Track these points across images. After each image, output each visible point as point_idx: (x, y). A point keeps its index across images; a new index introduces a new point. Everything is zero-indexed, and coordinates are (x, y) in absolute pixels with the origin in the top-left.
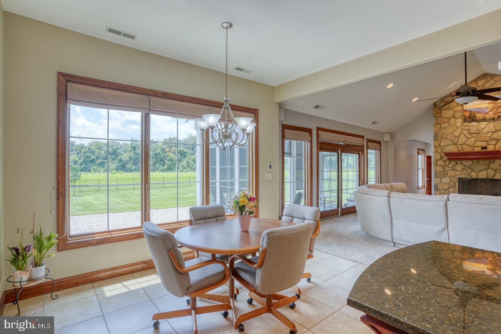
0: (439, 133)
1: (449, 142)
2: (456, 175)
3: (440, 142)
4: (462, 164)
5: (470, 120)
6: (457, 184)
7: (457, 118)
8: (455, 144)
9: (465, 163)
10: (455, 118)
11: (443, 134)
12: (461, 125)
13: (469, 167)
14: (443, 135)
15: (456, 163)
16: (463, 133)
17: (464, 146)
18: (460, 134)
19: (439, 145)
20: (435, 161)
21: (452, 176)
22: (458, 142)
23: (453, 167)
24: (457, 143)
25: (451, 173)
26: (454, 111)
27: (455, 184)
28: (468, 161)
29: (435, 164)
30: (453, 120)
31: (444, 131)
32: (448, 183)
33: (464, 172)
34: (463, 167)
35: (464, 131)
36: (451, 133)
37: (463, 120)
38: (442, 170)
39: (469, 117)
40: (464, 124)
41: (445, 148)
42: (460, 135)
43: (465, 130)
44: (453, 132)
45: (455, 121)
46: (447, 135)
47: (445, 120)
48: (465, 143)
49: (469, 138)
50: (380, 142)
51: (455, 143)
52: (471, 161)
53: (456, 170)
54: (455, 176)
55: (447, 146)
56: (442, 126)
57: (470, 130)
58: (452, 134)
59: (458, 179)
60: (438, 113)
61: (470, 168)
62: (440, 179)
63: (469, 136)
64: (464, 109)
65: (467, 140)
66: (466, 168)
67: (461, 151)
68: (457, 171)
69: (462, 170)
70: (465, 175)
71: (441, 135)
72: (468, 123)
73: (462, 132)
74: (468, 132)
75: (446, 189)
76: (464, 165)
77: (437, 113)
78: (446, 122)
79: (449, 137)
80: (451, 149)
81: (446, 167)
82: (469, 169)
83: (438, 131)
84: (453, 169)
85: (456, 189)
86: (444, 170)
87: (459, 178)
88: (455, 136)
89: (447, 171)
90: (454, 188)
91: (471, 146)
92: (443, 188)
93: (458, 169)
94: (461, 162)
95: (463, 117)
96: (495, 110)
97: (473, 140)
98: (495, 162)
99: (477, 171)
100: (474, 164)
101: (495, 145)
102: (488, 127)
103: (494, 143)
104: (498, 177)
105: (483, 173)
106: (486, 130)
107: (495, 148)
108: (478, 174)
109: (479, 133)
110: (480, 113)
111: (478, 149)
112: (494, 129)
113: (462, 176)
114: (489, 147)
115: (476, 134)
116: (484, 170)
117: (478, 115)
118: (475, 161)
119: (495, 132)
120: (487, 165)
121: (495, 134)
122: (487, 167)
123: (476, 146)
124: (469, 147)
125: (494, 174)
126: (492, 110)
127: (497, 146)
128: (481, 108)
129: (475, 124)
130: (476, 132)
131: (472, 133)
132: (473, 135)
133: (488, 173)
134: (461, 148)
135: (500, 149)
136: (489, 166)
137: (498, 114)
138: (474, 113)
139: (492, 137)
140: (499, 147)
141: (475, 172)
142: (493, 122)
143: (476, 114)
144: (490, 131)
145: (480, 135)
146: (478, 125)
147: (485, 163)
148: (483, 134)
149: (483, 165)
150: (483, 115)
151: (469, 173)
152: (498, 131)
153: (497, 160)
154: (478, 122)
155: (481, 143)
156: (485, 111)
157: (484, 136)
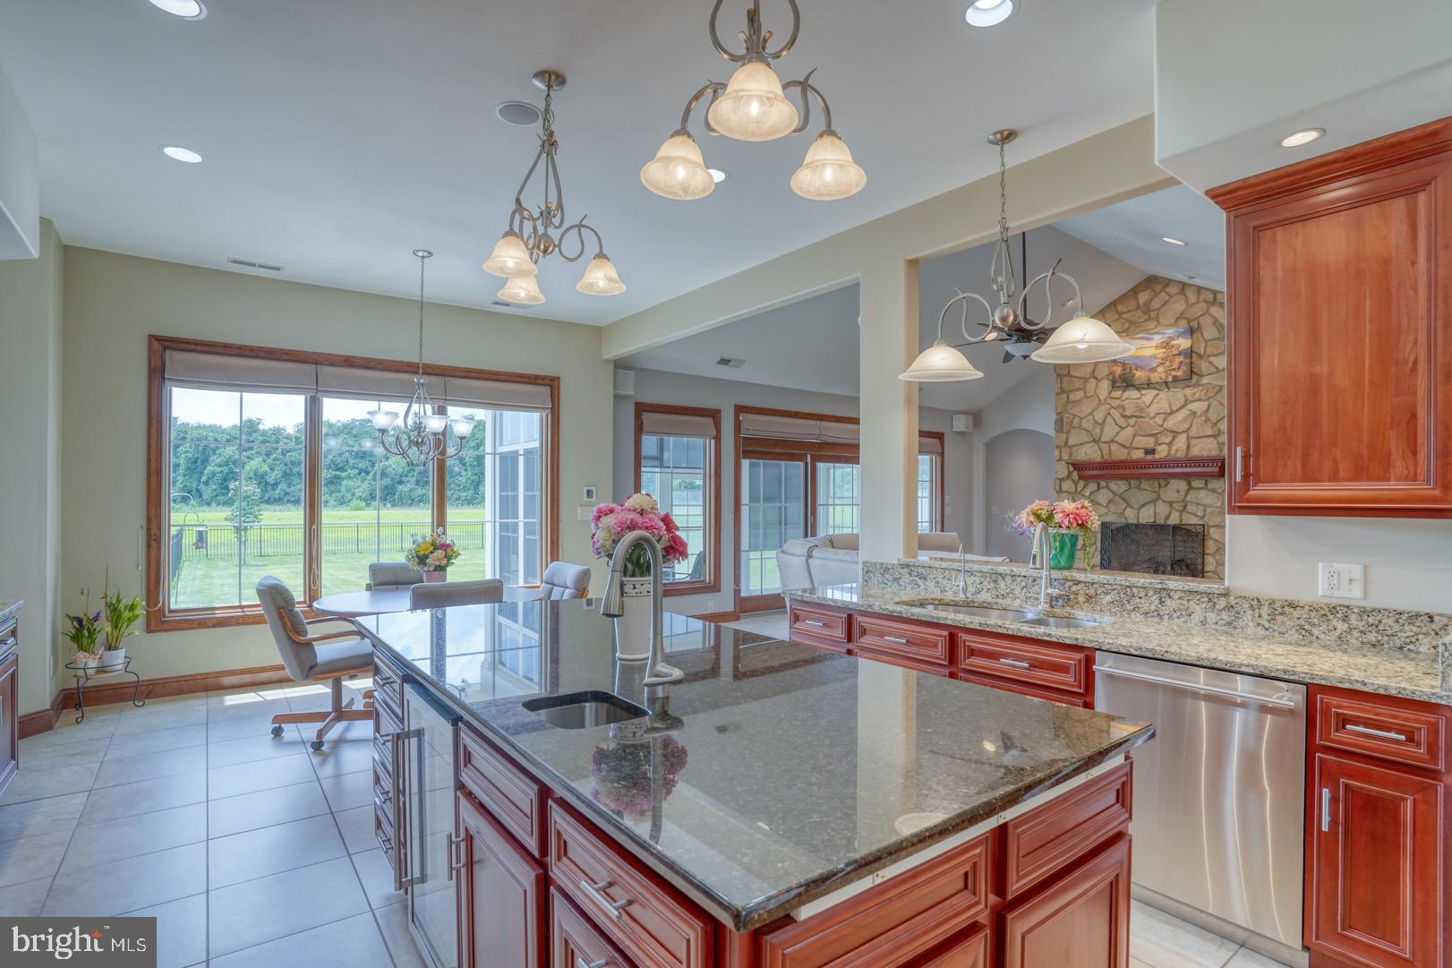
0: (1066, 415)
1: (1085, 437)
2: (1098, 516)
3: (1068, 436)
4: (1109, 489)
5: (1123, 384)
7: (1099, 378)
8: (1096, 441)
9: (1114, 485)
10: (1095, 377)
11: (1072, 416)
12: (1106, 398)
13: (1122, 496)
14: (1073, 419)
15: (1099, 485)
16: (1111, 415)
17: (1114, 447)
18: (1106, 416)
19: (1066, 444)
20: (1058, 482)
22: (1101, 436)
23: (1092, 497)
24: (1100, 439)
28: (1120, 482)
29: (1058, 488)
30: (1093, 381)
31: (1076, 411)
33: (1112, 508)
34: (1111, 496)
35: (1113, 411)
36: (1088, 415)
37: (1111, 383)
39: (1120, 376)
40: (1114, 394)
41: (1076, 451)
42: (1105, 420)
43: (1115, 409)
44: (1091, 413)
45: (1096, 387)
46: (1081, 419)
47: (1078, 384)
48: (1116, 439)
49: (1122, 428)
50: (942, 434)
51: (1097, 439)
52: (1125, 482)
53: (1098, 505)
55: (1081, 445)
56: (1072, 397)
57: (1123, 407)
58: (1090, 417)
61: (1124, 500)
63: (1122, 422)
65: (1118, 433)
66: (1117, 498)
67: (1107, 458)
68: (1100, 507)
69: (1109, 502)
70: (1115, 516)
71: (1069, 418)
72: (1120, 392)
73: (1109, 413)
74: (1121, 415)
76: (1113, 492)
78: (1079, 389)
79: (1085, 424)
80: (1088, 452)
81: (1079, 496)
82: (1122, 502)
83: (1063, 409)
84: (1092, 501)
87: (1102, 523)
88: (1096, 422)
91: (1126, 447)
93: (1100, 501)
94: (1107, 483)
95: (1110, 378)
96: (1167, 363)
97: (1129, 431)
98: (1169, 486)
99: (1136, 506)
100: (1130, 488)
101: (1170, 444)
102: (1158, 403)
103: (1168, 440)
104: (1174, 520)
105: (1148, 510)
106: (1153, 410)
107: (1169, 451)
108: (1138, 513)
109: (1141, 417)
110: (1142, 368)
111: (1138, 455)
112: (1167, 406)
113: (1109, 519)
114: (1159, 448)
115: (1135, 419)
116: (1149, 502)
117: (1138, 374)
118: (1132, 482)
119: (1170, 414)
120: (1154, 492)
121: (1170, 418)
122: (1155, 496)
123: (1134, 445)
124: (1122, 449)
125: (1168, 512)
126: (1162, 364)
127: (1174, 448)
128: (1144, 356)
129: (1132, 393)
130: (1136, 414)
131: (1129, 415)
132: (1130, 421)
133: (1157, 511)
134: (1107, 452)
135: (1181, 455)
136: (1159, 495)
137: (1174, 373)
138: (1130, 368)
139: (1165, 426)
140: (1177, 450)
141: (1132, 508)
142: (1166, 390)
143: (1135, 371)
144: (1161, 411)
145: (1143, 422)
146: (1139, 396)
147: (1151, 487)
148: (1148, 419)
149: (1148, 492)
150: (1147, 373)
151: (1122, 511)
152: (1176, 412)
153: (1172, 481)
154: (1140, 389)
155: (1145, 440)
156: (1150, 365)
157: (1149, 424)
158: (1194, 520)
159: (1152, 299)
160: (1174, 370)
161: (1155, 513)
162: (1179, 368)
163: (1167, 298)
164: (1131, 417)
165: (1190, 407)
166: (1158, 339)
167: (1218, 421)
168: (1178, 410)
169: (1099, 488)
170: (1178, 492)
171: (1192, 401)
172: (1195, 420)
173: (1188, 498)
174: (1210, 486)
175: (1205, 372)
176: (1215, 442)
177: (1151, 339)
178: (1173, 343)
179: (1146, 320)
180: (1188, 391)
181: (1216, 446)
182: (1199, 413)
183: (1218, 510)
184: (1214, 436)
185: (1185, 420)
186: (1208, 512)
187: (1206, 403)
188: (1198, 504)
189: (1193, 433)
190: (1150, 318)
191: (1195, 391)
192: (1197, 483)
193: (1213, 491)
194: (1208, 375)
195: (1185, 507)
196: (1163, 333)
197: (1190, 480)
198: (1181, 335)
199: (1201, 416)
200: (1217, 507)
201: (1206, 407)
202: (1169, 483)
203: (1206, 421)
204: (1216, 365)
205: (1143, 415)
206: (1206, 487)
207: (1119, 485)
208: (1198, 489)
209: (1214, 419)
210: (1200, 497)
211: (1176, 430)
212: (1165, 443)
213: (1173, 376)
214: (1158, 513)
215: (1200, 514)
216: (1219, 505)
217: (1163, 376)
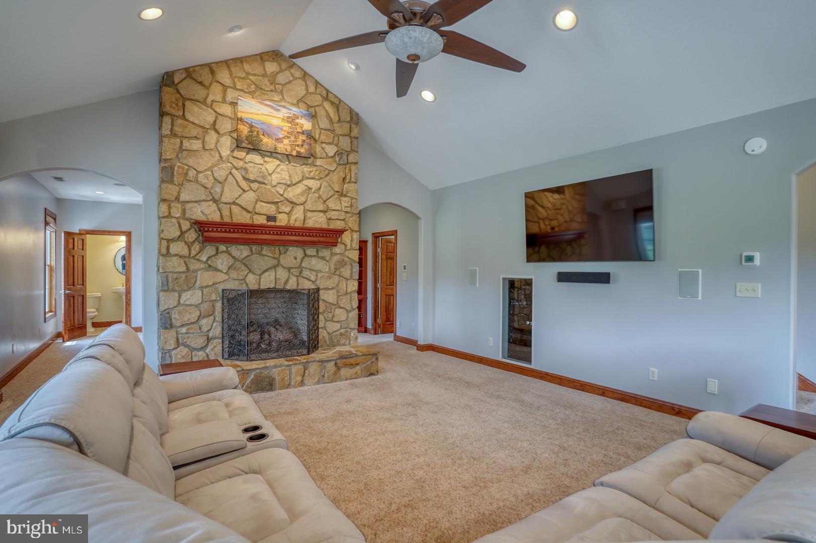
0: (178, 164)
1: (202, 194)
3: (180, 189)
4: (230, 254)
5: (249, 147)
6: (219, 306)
7: (221, 132)
8: (215, 201)
9: (236, 250)
10: (217, 132)
11: (186, 167)
12: (229, 155)
13: (244, 262)
14: (187, 170)
15: (217, 249)
16: (232, 175)
17: (237, 209)
18: (227, 176)
19: (177, 198)
20: (164, 243)
21: (207, 286)
22: (221, 195)
23: (209, 262)
24: (220, 198)
25: (205, 278)
26: (215, 112)
27: (214, 307)
28: (242, 247)
29: (164, 251)
31: (191, 162)
32: (197, 306)
33: (233, 274)
34: (231, 261)
35: (234, 171)
36: (206, 170)
38: (184, 269)
39: (247, 138)
40: (236, 154)
41: (192, 207)
42: (226, 178)
43: (237, 169)
44: (210, 169)
45: (218, 141)
46: (197, 172)
47: (195, 132)
48: (237, 201)
49: (244, 191)
51: (217, 197)
52: (247, 247)
54: (213, 284)
55: (196, 202)
56: (186, 144)
57: (246, 170)
58: (209, 173)
59: (221, 292)
60: (177, 105)
61: (246, 265)
62: (177, 294)
63: (244, 184)
64: (239, 115)
65: (240, 195)
66: (238, 264)
67: (227, 219)
68: (219, 273)
69: (229, 269)
70: (237, 282)
71: (183, 169)
72: (245, 154)
73: (231, 173)
74: (243, 176)
75: (192, 323)
76: (233, 257)
77: (174, 105)
78: (196, 138)
79: (202, 179)
80: (207, 212)
81: (192, 260)
82: (243, 267)
83: (173, 156)
84: (210, 266)
85: (217, 318)
86: (188, 268)
87: (223, 290)
88: (215, 179)
89: (195, 271)
90: (212, 317)
91: (248, 212)
92: (186, 319)
93: (220, 267)
94: (227, 248)
95: (235, 135)
96: (292, 138)
97: (250, 196)
98: (288, 253)
99: (258, 272)
100: (252, 254)
101: (289, 214)
102: (279, 173)
103: (287, 210)
104: (292, 285)
105: (269, 275)
106: (275, 178)
107: (289, 220)
108: (260, 279)
109: (264, 183)
110: (269, 136)
111: (261, 220)
112: (287, 178)
113: (230, 285)
114: (280, 216)
115: (257, 184)
116: (270, 268)
117: (265, 140)
118: (254, 248)
119: (289, 186)
120: (274, 258)
121: (289, 189)
122: (275, 262)
123: (257, 211)
124: (245, 213)
125: (287, 277)
126: (289, 137)
127: (293, 217)
128: (271, 125)
129: (255, 158)
130: (258, 179)
131: (252, 179)
132: (252, 185)
134: (228, 214)
135: (298, 224)
136: (279, 261)
137: (298, 149)
138: (258, 134)
139: (285, 196)
140: (295, 220)
141: (254, 274)
142: (287, 163)
143: (262, 136)
144: (282, 182)
145: (265, 188)
146: (262, 162)
147: (272, 253)
148: (270, 187)
149: (269, 258)
150: (274, 142)
151: (243, 277)
152: (294, 185)
153: (291, 248)
154: (263, 156)
155: (267, 207)
156: (277, 135)
157: (271, 191)
158: (307, 285)
159: (278, 73)
160: (298, 146)
161: (276, 277)
162: (302, 145)
163: (291, 79)
164: (253, 181)
165: (306, 182)
166: (284, 113)
167: (327, 200)
168: (296, 183)
169: (217, 253)
170: (296, 258)
171: (308, 178)
172: (310, 195)
173: (303, 265)
174: (320, 254)
175: (319, 155)
176: (325, 217)
177: (278, 110)
178: (297, 121)
179: (271, 91)
180: (306, 169)
181: (326, 220)
182: (314, 189)
183: (327, 275)
184: (324, 212)
185: (302, 194)
186: (319, 277)
187: (319, 183)
188: (311, 270)
189: (308, 206)
190: (275, 91)
191: (311, 169)
192: (311, 251)
193: (323, 258)
194: (321, 158)
195: (301, 272)
196: (291, 110)
197: (305, 248)
198: (303, 116)
199: (314, 193)
200: (326, 272)
201: (319, 185)
202: (287, 250)
203: (319, 198)
204: (326, 151)
205: (266, 182)
206: (317, 256)
207: (241, 250)
208: (311, 256)
209: (325, 197)
210: (312, 263)
211: (295, 202)
212: (285, 213)
213: (297, 151)
214: (279, 279)
215: (313, 278)
216: (327, 270)
217: (289, 148)
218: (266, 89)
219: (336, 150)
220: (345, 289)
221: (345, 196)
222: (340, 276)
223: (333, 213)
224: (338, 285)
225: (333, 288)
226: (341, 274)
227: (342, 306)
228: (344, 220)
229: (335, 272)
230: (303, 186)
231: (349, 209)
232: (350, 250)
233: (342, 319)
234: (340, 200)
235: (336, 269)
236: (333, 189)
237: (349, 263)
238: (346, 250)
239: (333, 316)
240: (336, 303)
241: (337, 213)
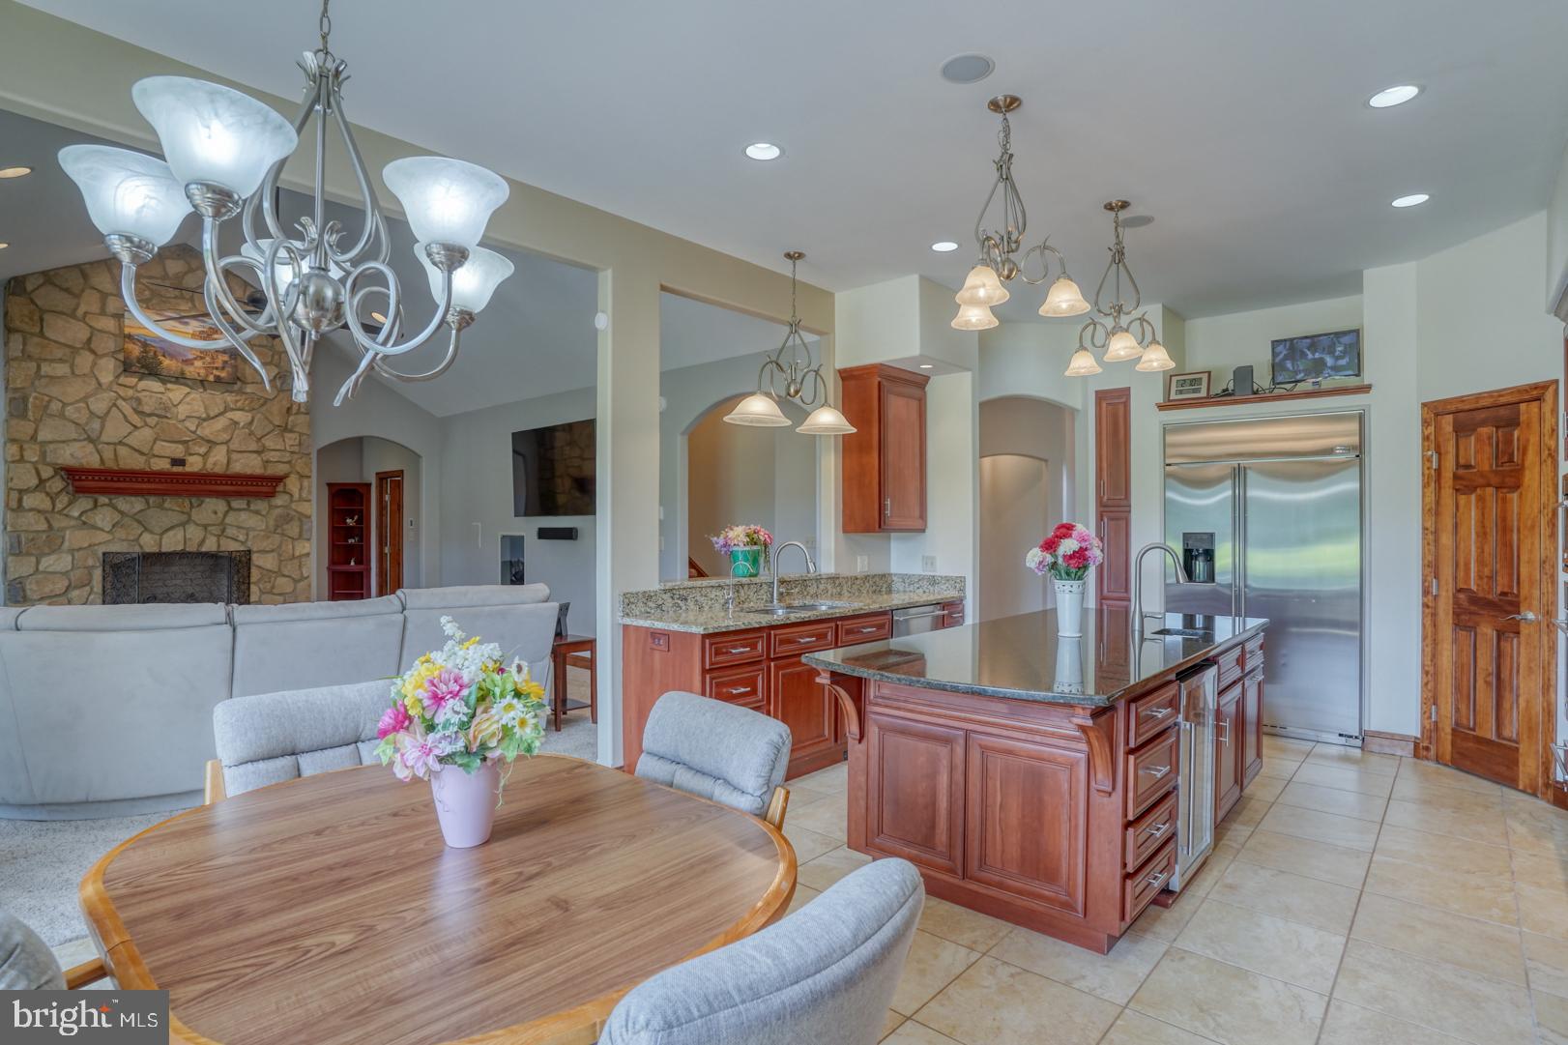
0: (34, 394)
1: (71, 432)
2: (95, 545)
3: (37, 426)
4: (115, 508)
5: (142, 371)
6: (98, 573)
7: (99, 353)
8: (92, 440)
9: (124, 503)
10: (93, 352)
11: (47, 398)
12: (111, 382)
13: (136, 517)
14: (49, 402)
16: (118, 408)
18: (110, 408)
20: (16, 494)
21: (79, 549)
22: (101, 433)
23: (83, 518)
24: (99, 437)
25: (76, 538)
26: (90, 326)
27: (90, 574)
28: (133, 499)
29: (15, 504)
31: (55, 392)
32: (66, 573)
33: (120, 533)
34: (117, 517)
35: (120, 402)
36: (77, 402)
37: (120, 364)
38: (45, 526)
39: (139, 360)
40: (122, 380)
41: (56, 449)
42: (108, 412)
43: (124, 399)
44: (84, 400)
45: (94, 364)
46: (66, 408)
47: (60, 353)
48: (125, 441)
49: (136, 427)
51: (94, 436)
52: (140, 499)
53: (94, 527)
54: (91, 545)
55: (63, 442)
56: (46, 370)
57: (139, 401)
58: (82, 405)
59: (101, 555)
60: (32, 321)
61: (139, 522)
62: (34, 559)
63: (136, 419)
64: (127, 331)
65: (130, 433)
66: (127, 521)
67: (110, 464)
68: (98, 532)
69: (114, 526)
70: (125, 543)
71: (41, 400)
72: (136, 382)
73: (115, 405)
74: (134, 409)
75: (57, 594)
76: (121, 513)
77: (28, 321)
78: (62, 361)
79: (71, 413)
80: (80, 454)
81: (57, 516)
82: (135, 524)
83: (27, 385)
84: (84, 523)
85: (96, 589)
86: (50, 526)
87: (104, 554)
88: (91, 413)
89: (62, 529)
90: (88, 587)
91: (142, 454)
92: (48, 589)
93: (100, 524)
94: (110, 500)
95: (121, 357)
96: (208, 359)
97: (146, 434)
98: (204, 505)
99: (158, 530)
100: (149, 507)
101: (205, 456)
102: (188, 404)
103: (203, 450)
104: (210, 545)
105: (175, 535)
106: (182, 411)
107: (205, 464)
108: (161, 539)
109: (167, 417)
110: (172, 357)
111: (162, 465)
112: (202, 409)
113: (115, 547)
114: (190, 459)
115: (156, 419)
116: (177, 526)
117: (166, 362)
118: (152, 499)
119: (204, 420)
120: (183, 512)
121: (205, 424)
122: (184, 518)
123: (155, 452)
124: (137, 455)
125: (202, 537)
126: (202, 358)
127: (211, 460)
128: (176, 343)
129: (154, 385)
130: (156, 412)
131: (148, 412)
132: (149, 420)
133: (188, 537)
134: (112, 456)
135: (219, 470)
136: (190, 516)
137: (218, 371)
138: (155, 352)
139: (198, 433)
140: (215, 464)
141: (151, 532)
142: (201, 390)
143: (162, 358)
144: (194, 415)
145: (168, 423)
146: (163, 390)
147: (179, 506)
148: (174, 422)
149: (175, 513)
150: (180, 364)
151: (136, 537)
152: (213, 418)
153: (208, 500)
154: (164, 382)
155: (170, 447)
156: (185, 356)
157: (178, 428)
158: (234, 546)
159: (186, 273)
160: (217, 368)
161: (184, 537)
162: (223, 368)
164: (150, 415)
165: (229, 415)
166: (193, 326)
167: (262, 437)
168: (216, 416)
169: (96, 506)
170: (216, 513)
171: (233, 410)
172: (237, 432)
173: (228, 520)
174: (252, 507)
175: (249, 380)
176: (259, 459)
177: (185, 323)
178: (215, 336)
179: (176, 298)
180: (230, 398)
181: (260, 462)
182: (242, 424)
183: (263, 533)
184: (258, 452)
185: (225, 429)
186: (250, 537)
187: (250, 415)
188: (239, 527)
189: (234, 446)
190: (182, 297)
191: (238, 398)
192: (237, 503)
193: (257, 512)
194: (253, 383)
195: (223, 531)
196: (205, 322)
197: (229, 499)
199: (243, 428)
200: (261, 530)
201: (250, 418)
202: (202, 502)
203: (250, 435)
205: (169, 415)
206: (248, 509)
207: (132, 503)
208: (240, 510)
209: (259, 433)
210: (240, 519)
211: (214, 440)
212: (200, 455)
213: (215, 376)
214: (190, 539)
215: (241, 538)
216: (264, 527)
217: (202, 372)
218: (168, 295)
219: (276, 372)
220: (291, 552)
221: (291, 431)
222: (283, 535)
223: (273, 453)
224: (280, 547)
225: (272, 551)
226: (285, 532)
227: (286, 573)
228: (289, 462)
229: (275, 530)
230: (226, 419)
231: (296, 449)
232: (299, 501)
233: (287, 591)
234: (283, 437)
235: (277, 527)
236: (271, 422)
237: (296, 519)
238: (292, 501)
239: (273, 587)
240: (276, 570)
241: (278, 453)
